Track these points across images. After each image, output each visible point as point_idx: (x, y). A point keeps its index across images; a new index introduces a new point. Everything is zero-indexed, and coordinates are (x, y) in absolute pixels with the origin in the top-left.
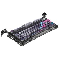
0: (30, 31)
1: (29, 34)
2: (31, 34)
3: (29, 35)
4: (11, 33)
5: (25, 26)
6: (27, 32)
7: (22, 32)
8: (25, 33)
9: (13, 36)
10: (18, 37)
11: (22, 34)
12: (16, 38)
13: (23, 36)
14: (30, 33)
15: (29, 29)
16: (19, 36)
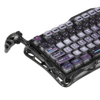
0: (91, 39)
1: (87, 49)
2: (95, 48)
3: (88, 52)
4: (35, 43)
5: (77, 23)
6: (81, 42)
7: (67, 41)
8: (75, 46)
9: (40, 53)
10: (53, 58)
11: (67, 50)
12: (47, 61)
13: (71, 56)
14: (91, 46)
15: (88, 31)
16: (59, 55)
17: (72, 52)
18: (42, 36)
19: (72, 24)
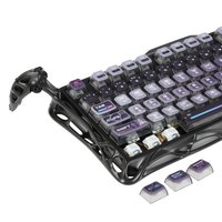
0: (186, 93)
2: (193, 111)
3: (178, 116)
4: (73, 93)
5: (160, 61)
6: (166, 97)
7: (137, 93)
8: (152, 103)
9: (80, 113)
10: (106, 124)
11: (137, 110)
12: (94, 130)
13: (142, 123)
14: (185, 105)
15: (181, 76)
16: (118, 119)
17: (145, 116)
18: (88, 81)
19: (150, 61)
